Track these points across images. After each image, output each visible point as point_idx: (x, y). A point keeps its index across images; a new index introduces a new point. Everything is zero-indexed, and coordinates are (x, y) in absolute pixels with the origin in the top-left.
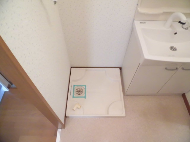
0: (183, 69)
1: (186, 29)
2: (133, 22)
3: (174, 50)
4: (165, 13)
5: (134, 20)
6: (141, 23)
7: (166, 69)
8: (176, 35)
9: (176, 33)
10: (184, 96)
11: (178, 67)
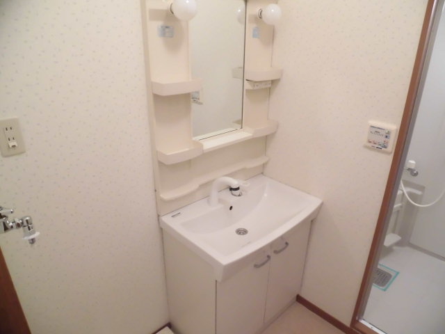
0: (276, 252)
1: (239, 195)
2: (158, 220)
3: (243, 234)
4: (203, 186)
5: (159, 216)
6: (173, 216)
7: (256, 266)
8: (233, 209)
9: (231, 208)
10: (300, 299)
11: (269, 254)
